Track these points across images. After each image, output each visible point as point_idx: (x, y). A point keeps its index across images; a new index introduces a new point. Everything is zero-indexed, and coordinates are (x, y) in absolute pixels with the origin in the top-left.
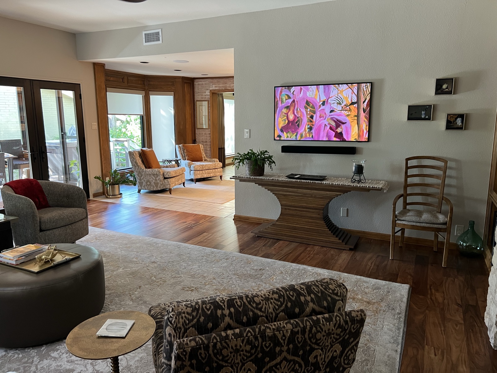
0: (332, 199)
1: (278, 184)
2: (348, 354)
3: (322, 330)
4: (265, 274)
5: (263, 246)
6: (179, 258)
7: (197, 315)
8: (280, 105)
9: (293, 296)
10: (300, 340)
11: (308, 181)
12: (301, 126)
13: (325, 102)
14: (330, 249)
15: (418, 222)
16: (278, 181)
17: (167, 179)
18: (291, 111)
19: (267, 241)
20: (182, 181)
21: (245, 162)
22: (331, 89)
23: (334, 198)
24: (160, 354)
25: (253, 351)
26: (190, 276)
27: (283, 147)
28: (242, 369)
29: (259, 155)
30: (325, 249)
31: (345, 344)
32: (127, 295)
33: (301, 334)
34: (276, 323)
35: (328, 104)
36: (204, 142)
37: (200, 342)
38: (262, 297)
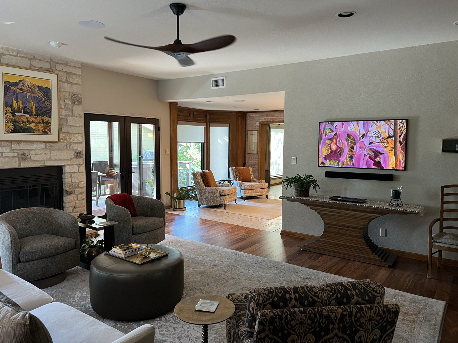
0: (372, 220)
1: (322, 205)
2: (386, 339)
3: (365, 316)
4: (311, 282)
5: (308, 259)
6: (237, 263)
7: (272, 296)
8: (324, 137)
9: (342, 290)
10: (348, 321)
11: (349, 203)
12: (343, 155)
13: (364, 135)
14: (370, 265)
15: (454, 245)
16: (321, 202)
17: (222, 197)
18: (334, 142)
19: (311, 255)
20: (234, 198)
21: (292, 185)
22: (370, 124)
23: (374, 219)
24: (240, 327)
25: (313, 325)
26: (247, 279)
27: (326, 173)
28: (304, 338)
29: (304, 179)
30: (365, 265)
31: (383, 330)
32: (198, 289)
33: (349, 317)
34: (330, 307)
35: (367, 137)
36: (253, 165)
37: (276, 314)
38: (318, 288)
